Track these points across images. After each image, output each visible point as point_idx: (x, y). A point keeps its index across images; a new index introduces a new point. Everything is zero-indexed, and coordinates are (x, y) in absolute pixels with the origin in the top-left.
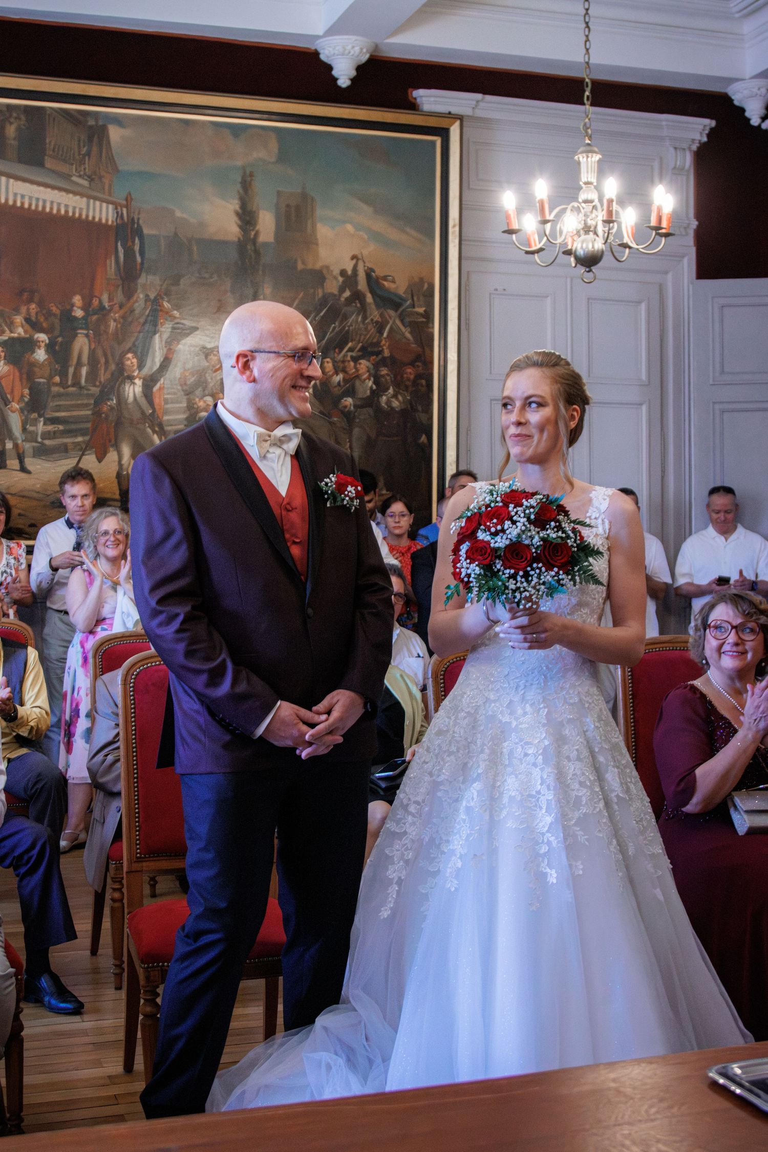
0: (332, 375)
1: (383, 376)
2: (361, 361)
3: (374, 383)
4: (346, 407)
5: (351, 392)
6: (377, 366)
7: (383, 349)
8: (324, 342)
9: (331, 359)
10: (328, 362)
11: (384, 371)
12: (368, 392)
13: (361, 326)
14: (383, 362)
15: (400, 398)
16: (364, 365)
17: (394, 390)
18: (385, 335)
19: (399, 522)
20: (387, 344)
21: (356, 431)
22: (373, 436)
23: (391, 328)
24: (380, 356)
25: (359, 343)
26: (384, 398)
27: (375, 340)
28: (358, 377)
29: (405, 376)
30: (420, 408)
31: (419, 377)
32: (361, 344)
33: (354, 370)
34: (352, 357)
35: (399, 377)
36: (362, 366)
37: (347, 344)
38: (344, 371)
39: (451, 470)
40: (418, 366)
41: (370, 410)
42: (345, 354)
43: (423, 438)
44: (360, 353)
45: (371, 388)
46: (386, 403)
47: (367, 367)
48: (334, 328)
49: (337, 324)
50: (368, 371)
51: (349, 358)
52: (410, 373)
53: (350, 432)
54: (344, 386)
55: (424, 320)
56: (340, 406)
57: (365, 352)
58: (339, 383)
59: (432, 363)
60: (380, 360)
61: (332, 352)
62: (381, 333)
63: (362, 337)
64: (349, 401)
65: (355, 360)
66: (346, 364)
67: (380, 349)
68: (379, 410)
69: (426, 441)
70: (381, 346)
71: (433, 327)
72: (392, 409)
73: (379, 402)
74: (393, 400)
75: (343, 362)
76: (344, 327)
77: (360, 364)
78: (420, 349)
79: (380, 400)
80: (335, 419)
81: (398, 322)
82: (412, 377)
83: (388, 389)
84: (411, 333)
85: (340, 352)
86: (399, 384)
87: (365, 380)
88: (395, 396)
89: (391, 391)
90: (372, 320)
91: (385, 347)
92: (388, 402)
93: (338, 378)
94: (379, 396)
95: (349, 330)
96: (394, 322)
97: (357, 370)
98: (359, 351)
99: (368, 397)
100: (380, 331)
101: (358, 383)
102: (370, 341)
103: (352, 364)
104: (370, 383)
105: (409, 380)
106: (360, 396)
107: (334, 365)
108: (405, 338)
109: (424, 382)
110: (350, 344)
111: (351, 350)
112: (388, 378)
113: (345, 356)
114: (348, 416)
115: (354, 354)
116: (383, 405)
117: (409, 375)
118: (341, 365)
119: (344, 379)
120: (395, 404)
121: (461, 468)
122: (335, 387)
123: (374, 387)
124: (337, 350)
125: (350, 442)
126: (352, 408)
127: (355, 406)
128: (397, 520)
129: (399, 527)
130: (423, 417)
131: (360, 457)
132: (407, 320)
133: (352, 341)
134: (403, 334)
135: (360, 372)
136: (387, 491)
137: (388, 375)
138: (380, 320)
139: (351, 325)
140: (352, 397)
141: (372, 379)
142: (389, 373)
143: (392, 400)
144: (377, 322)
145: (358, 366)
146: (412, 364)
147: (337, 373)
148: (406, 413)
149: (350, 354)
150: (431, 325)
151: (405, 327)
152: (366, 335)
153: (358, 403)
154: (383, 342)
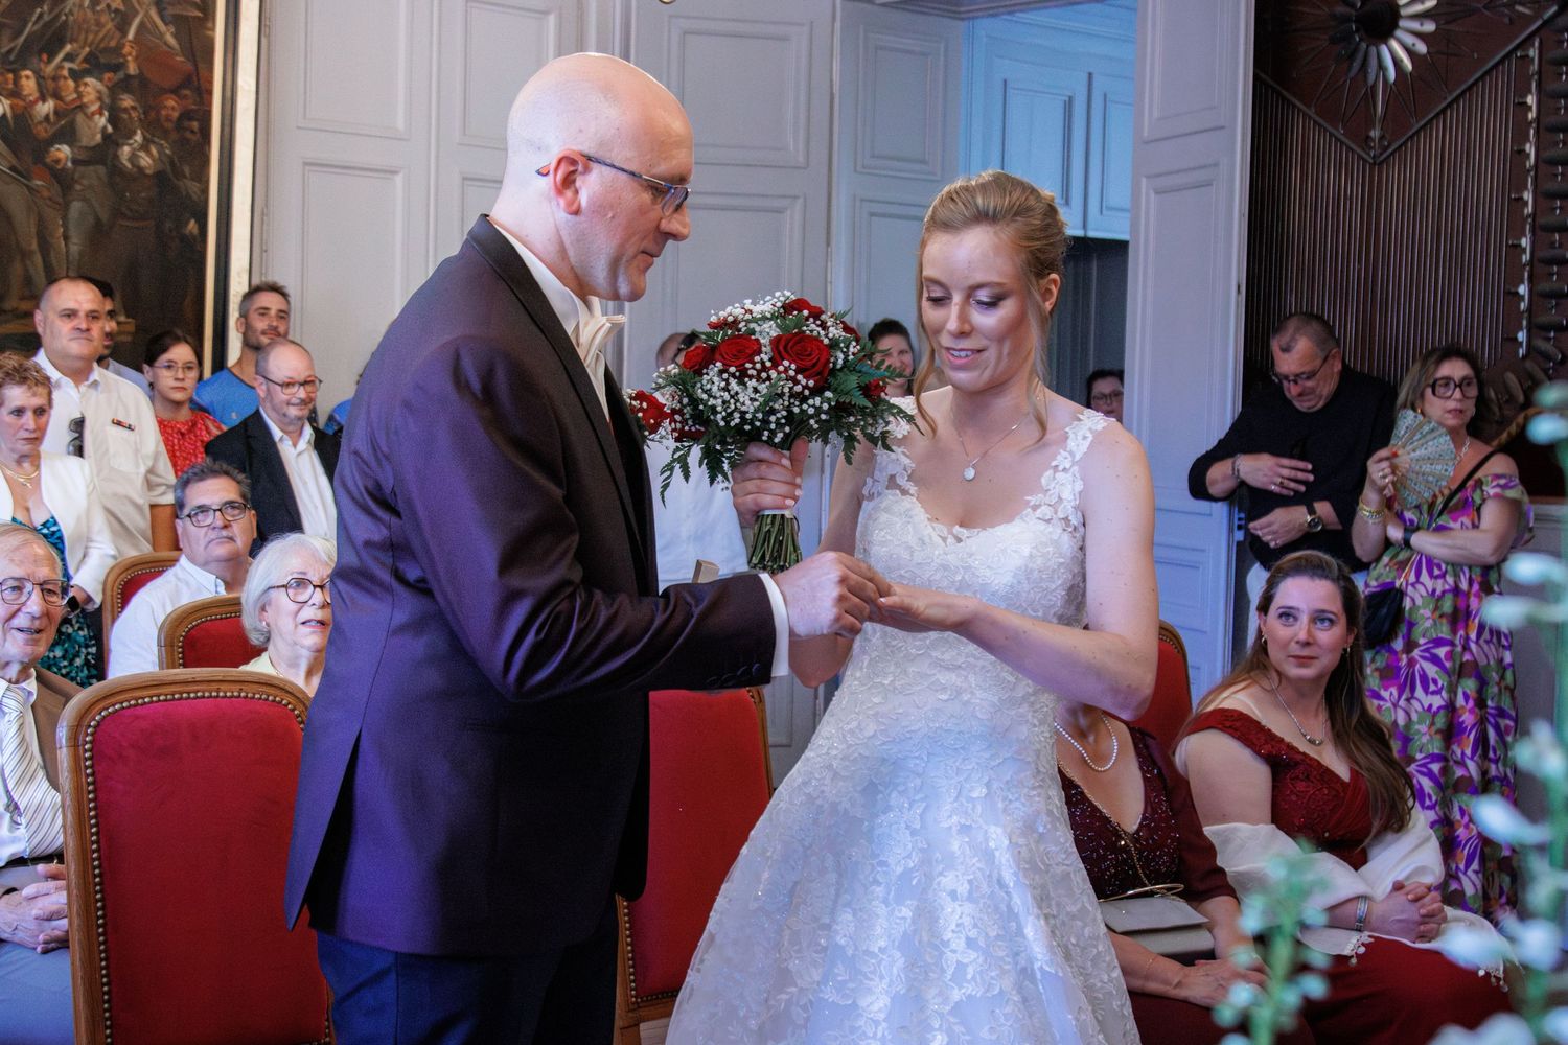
0: (36, 102)
1: (125, 110)
2: (89, 80)
3: (110, 120)
4: (58, 161)
5: (68, 134)
6: (114, 90)
7: (127, 61)
8: (22, 39)
9: (34, 72)
10: (28, 77)
11: (127, 101)
12: (99, 137)
13: (89, 14)
14: (126, 85)
15: (154, 151)
16: (93, 87)
17: (145, 138)
18: (131, 36)
19: (183, 380)
20: (134, 54)
21: (76, 207)
22: (104, 217)
23: (142, 25)
24: (121, 75)
25: (83, 48)
26: (126, 149)
27: (113, 44)
28: (82, 107)
29: (164, 112)
30: (187, 170)
31: (186, 115)
32: (87, 49)
33: (75, 96)
34: (70, 70)
35: (153, 114)
36: (89, 89)
37: (61, 47)
38: (57, 96)
39: (238, 285)
40: (185, 97)
41: (101, 170)
42: (58, 64)
43: (192, 225)
44: (85, 66)
45: (104, 129)
46: (130, 160)
47: (99, 92)
48: (41, 16)
49: (46, 8)
50: (100, 99)
51: (65, 73)
52: (173, 108)
53: (66, 207)
54: (55, 124)
55: (200, 14)
56: (48, 160)
57: (97, 63)
58: (47, 118)
59: (210, 92)
60: (121, 81)
61: (35, 60)
62: (124, 33)
63: (91, 37)
64: (63, 151)
65: (76, 76)
66: (62, 82)
67: (122, 60)
68: (115, 170)
69: (196, 231)
70: (124, 56)
71: (213, 29)
72: (141, 169)
73: (116, 157)
74: (142, 154)
75: (55, 79)
76: (57, 16)
77: (86, 84)
78: (189, 66)
79: (120, 152)
80: (39, 183)
81: (153, 13)
82: (176, 114)
83: (135, 133)
84: (175, 36)
85: (50, 61)
86: (154, 126)
87: (93, 114)
88: (145, 147)
89: (138, 137)
90: (108, 6)
91: (129, 58)
92: (133, 157)
93: (46, 108)
94: (118, 145)
95: (66, 22)
96: (147, 14)
97: (80, 96)
98: (86, 60)
99: (98, 145)
100: (123, 28)
101: (80, 118)
102: (102, 45)
103: (71, 83)
104: (102, 121)
105: (168, 119)
106: (85, 142)
107: (38, 84)
108: (166, 43)
109: (195, 125)
110: (68, 48)
111: (69, 57)
112: (134, 114)
113: (60, 67)
114: (63, 180)
115: (74, 66)
116: (125, 162)
117: (171, 112)
118: (51, 84)
119: (56, 112)
120: (145, 161)
121: (256, 281)
122: (40, 123)
123: (110, 129)
124: (45, 57)
125: (65, 226)
126: (69, 164)
127: (75, 162)
128: (180, 376)
129: (184, 388)
130: (194, 187)
131: (81, 254)
132: (171, 11)
133: (71, 41)
134: (161, 36)
135: (85, 100)
136: (128, 317)
137: (133, 108)
138: (122, 8)
139: (71, 12)
140: (70, 147)
141: (106, 113)
142: (137, 105)
143: (139, 154)
144: (117, 11)
145: (82, 89)
146: (175, 91)
147: (43, 99)
148: (163, 180)
149: (67, 65)
150: (210, 25)
151: (166, 24)
152: (97, 33)
153: (82, 156)
154: (127, 50)
